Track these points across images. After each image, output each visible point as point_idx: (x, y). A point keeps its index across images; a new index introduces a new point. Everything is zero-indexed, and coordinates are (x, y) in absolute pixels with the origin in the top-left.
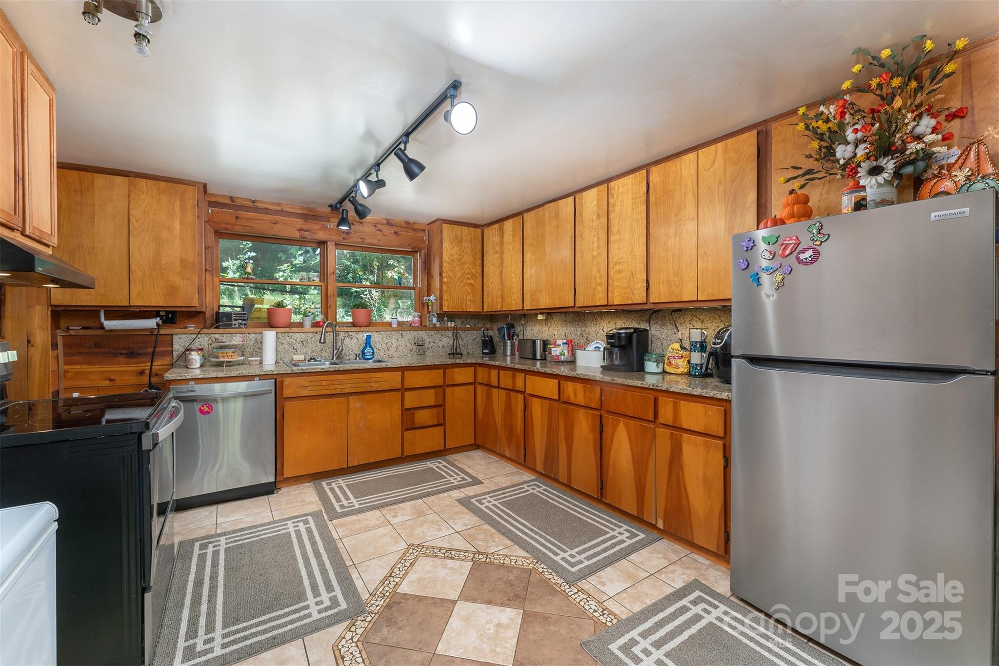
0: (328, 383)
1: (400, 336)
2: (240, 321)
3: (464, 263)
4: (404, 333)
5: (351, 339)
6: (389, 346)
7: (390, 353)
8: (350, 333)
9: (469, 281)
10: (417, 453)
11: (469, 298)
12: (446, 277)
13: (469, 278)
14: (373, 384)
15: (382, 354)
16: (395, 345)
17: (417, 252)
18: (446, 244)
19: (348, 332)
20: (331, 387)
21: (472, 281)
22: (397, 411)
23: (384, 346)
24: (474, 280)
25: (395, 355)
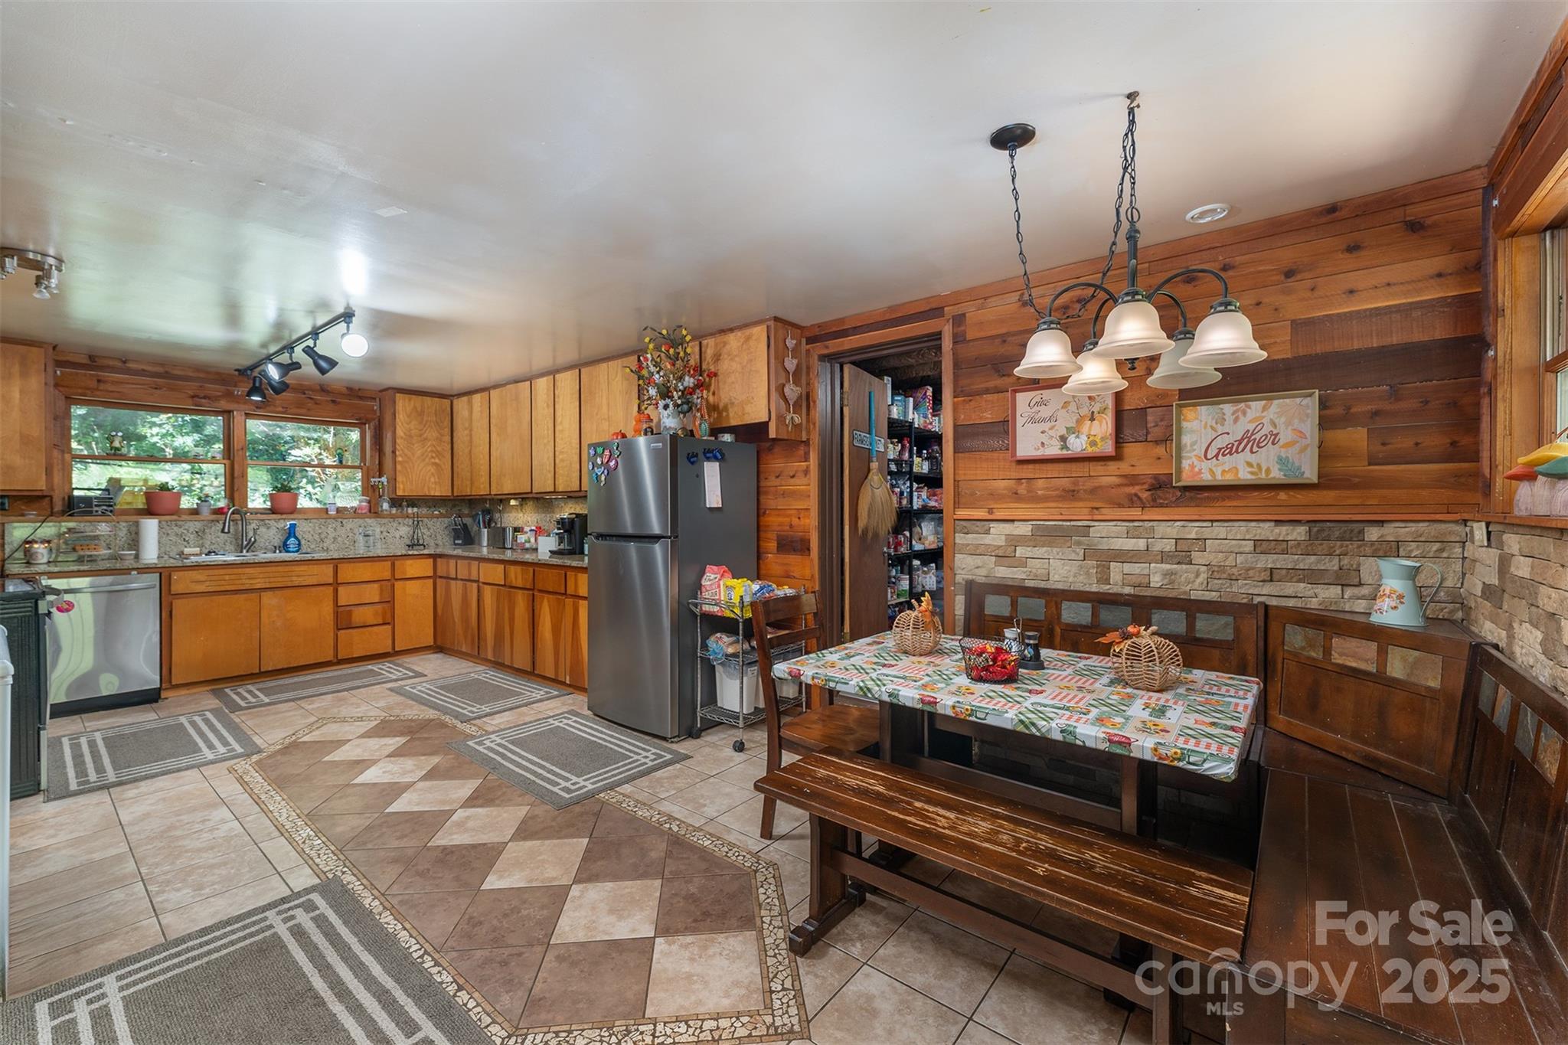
0: (233, 577)
1: (339, 524)
2: (105, 508)
3: (426, 439)
4: (344, 521)
5: (268, 528)
6: (323, 536)
7: (325, 544)
8: (267, 522)
9: (433, 460)
10: (355, 656)
11: (432, 480)
12: (400, 455)
13: (433, 457)
14: (294, 579)
15: (313, 546)
16: (332, 535)
17: (365, 424)
18: (401, 417)
19: (263, 520)
20: (237, 582)
21: (437, 461)
22: (328, 609)
23: (316, 537)
24: (440, 460)
25: (332, 547)
